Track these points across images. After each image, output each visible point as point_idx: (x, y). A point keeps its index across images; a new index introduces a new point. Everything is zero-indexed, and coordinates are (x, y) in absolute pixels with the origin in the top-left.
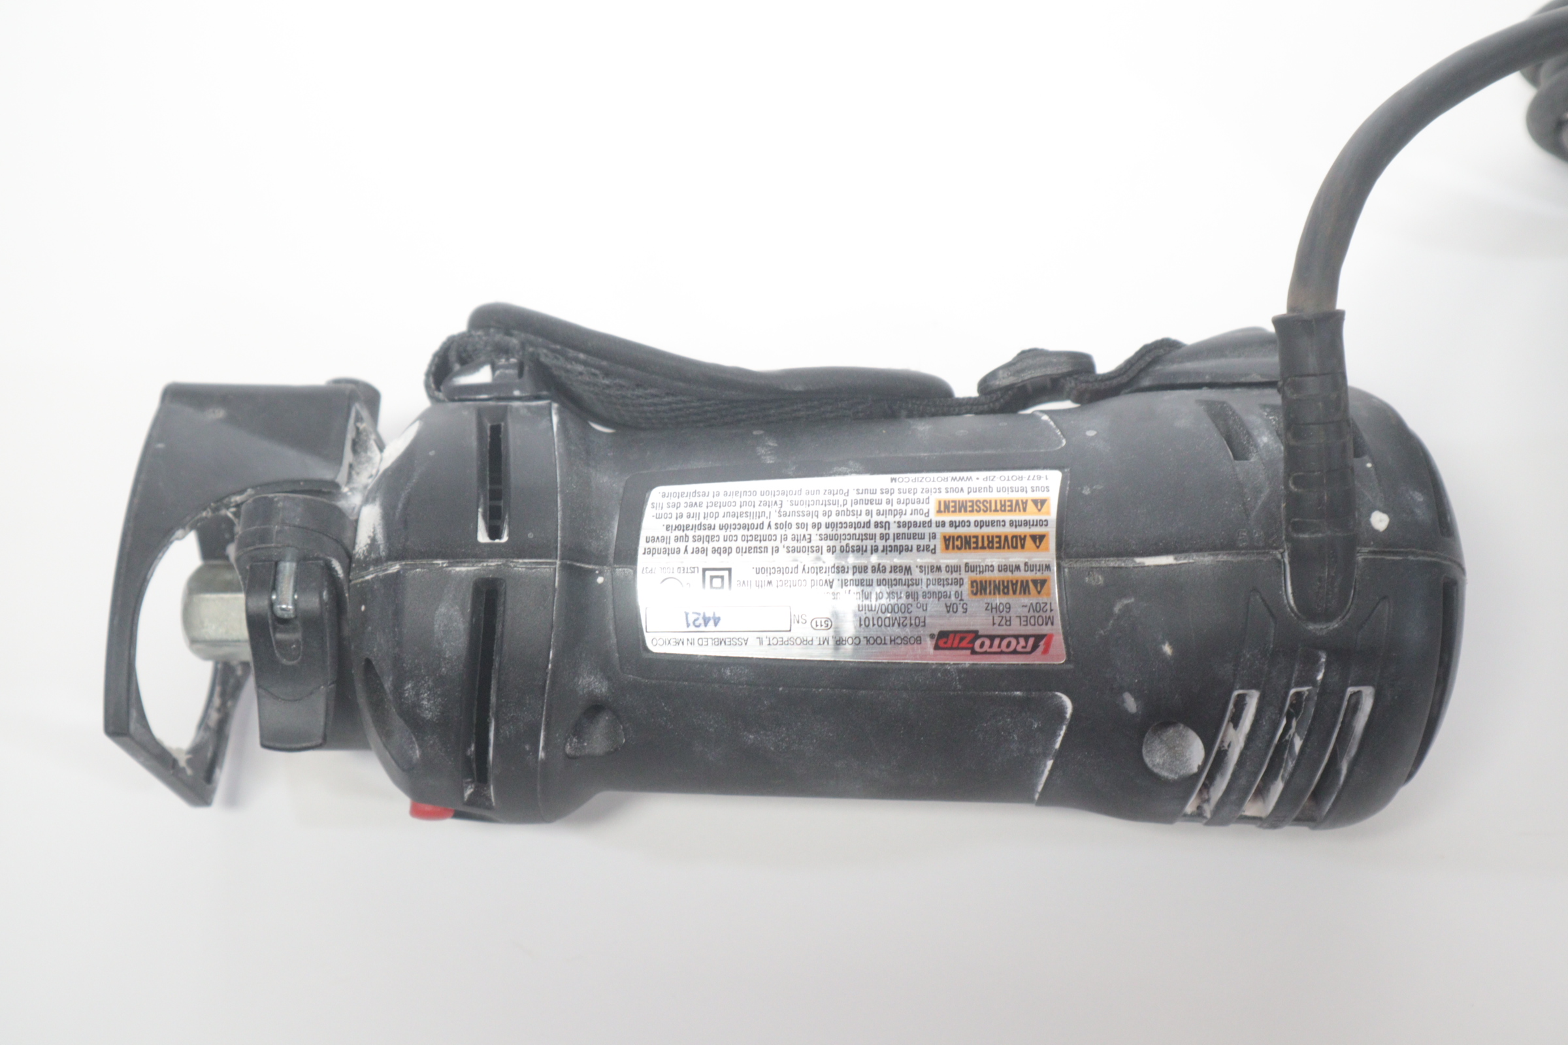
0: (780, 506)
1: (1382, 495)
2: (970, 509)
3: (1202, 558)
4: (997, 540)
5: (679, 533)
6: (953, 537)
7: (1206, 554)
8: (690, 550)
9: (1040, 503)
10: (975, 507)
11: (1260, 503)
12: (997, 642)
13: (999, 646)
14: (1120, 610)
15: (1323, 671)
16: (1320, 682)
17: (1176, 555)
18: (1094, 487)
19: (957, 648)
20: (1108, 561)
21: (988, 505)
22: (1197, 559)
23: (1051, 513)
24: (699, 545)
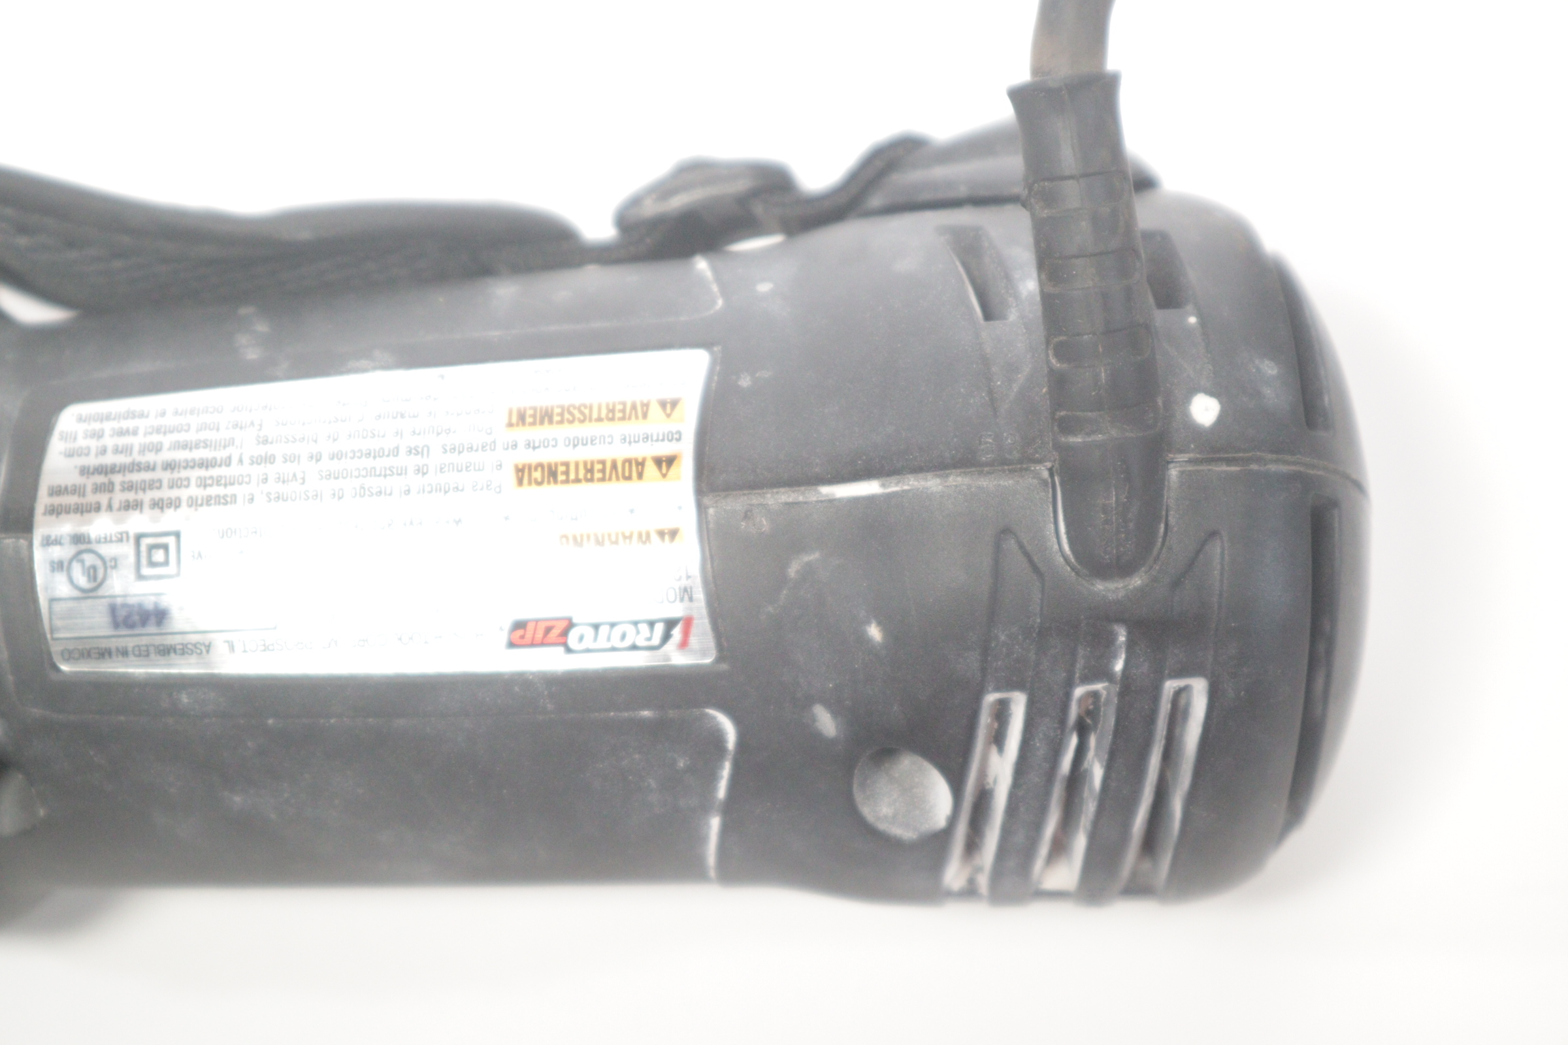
0: (259, 427)
1: (1211, 367)
2: (559, 418)
3: (923, 483)
4: (600, 466)
5: (100, 479)
6: (530, 467)
7: (929, 475)
8: (116, 505)
9: (669, 406)
10: (567, 416)
11: (1016, 387)
12: (604, 630)
13: (609, 639)
14: (797, 572)
15: (1123, 656)
16: (1119, 674)
17: (884, 480)
18: (757, 375)
19: (542, 644)
20: (777, 493)
21: (587, 412)
22: (916, 483)
23: (688, 420)
24: (131, 496)
